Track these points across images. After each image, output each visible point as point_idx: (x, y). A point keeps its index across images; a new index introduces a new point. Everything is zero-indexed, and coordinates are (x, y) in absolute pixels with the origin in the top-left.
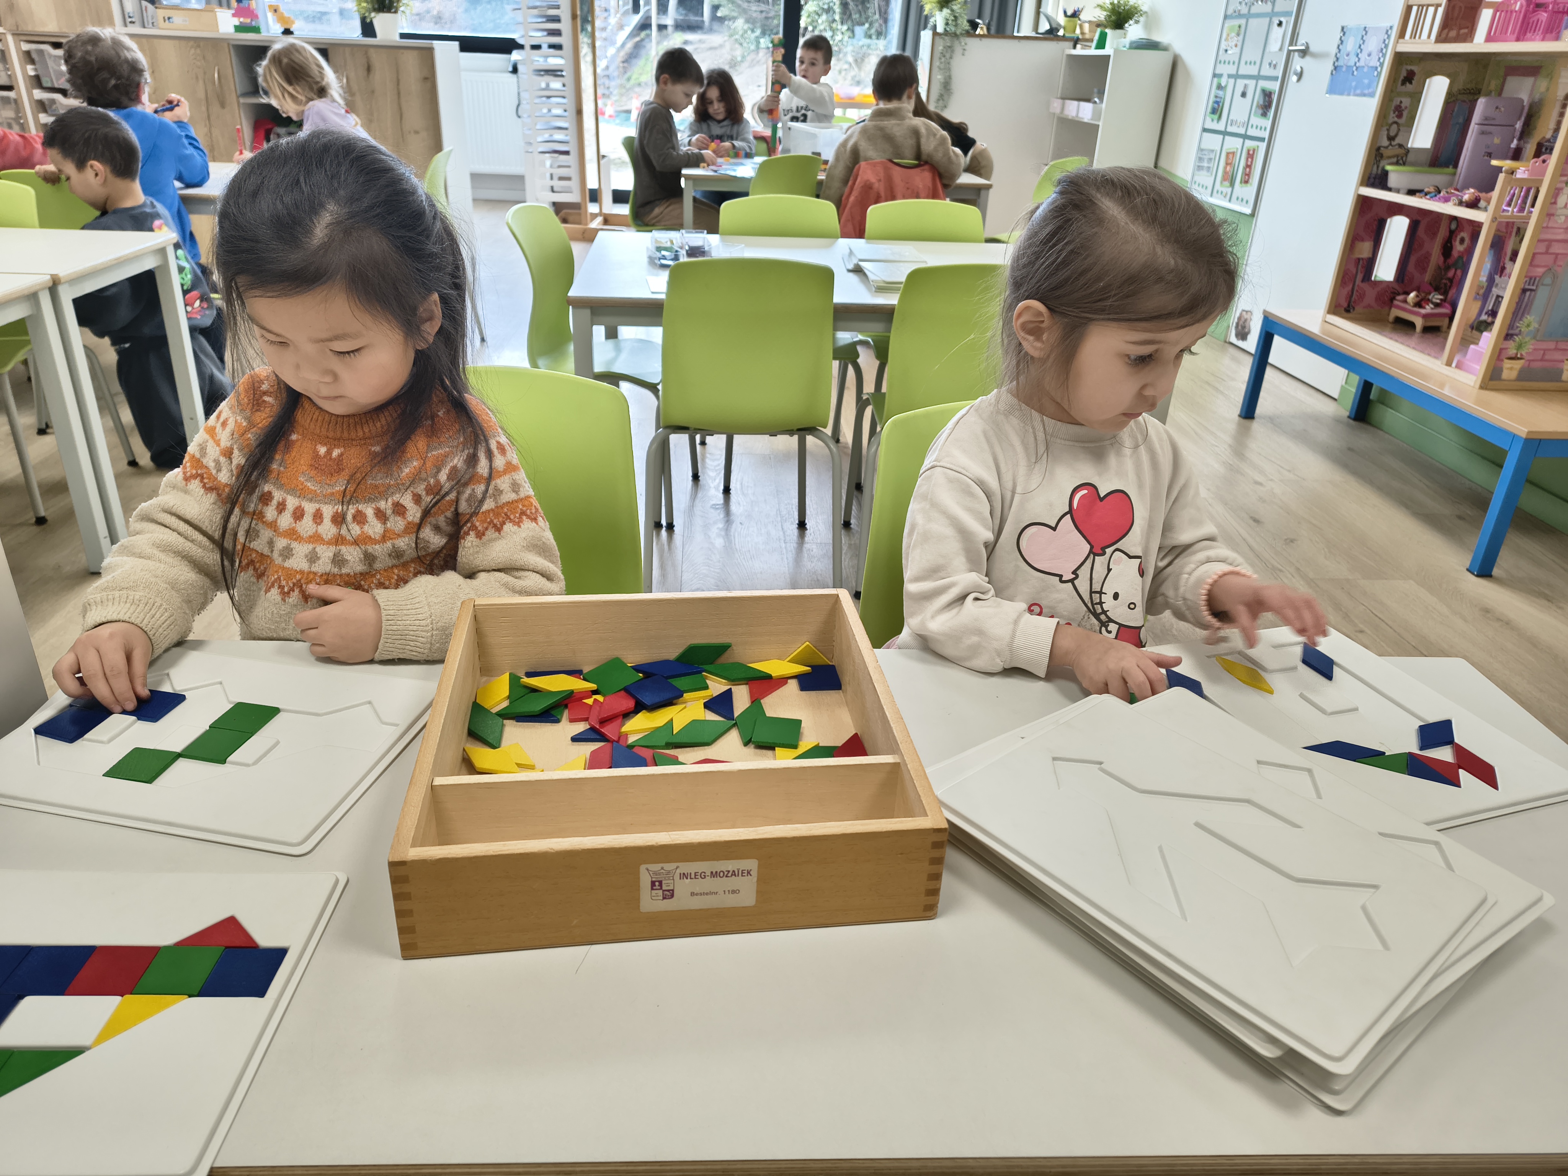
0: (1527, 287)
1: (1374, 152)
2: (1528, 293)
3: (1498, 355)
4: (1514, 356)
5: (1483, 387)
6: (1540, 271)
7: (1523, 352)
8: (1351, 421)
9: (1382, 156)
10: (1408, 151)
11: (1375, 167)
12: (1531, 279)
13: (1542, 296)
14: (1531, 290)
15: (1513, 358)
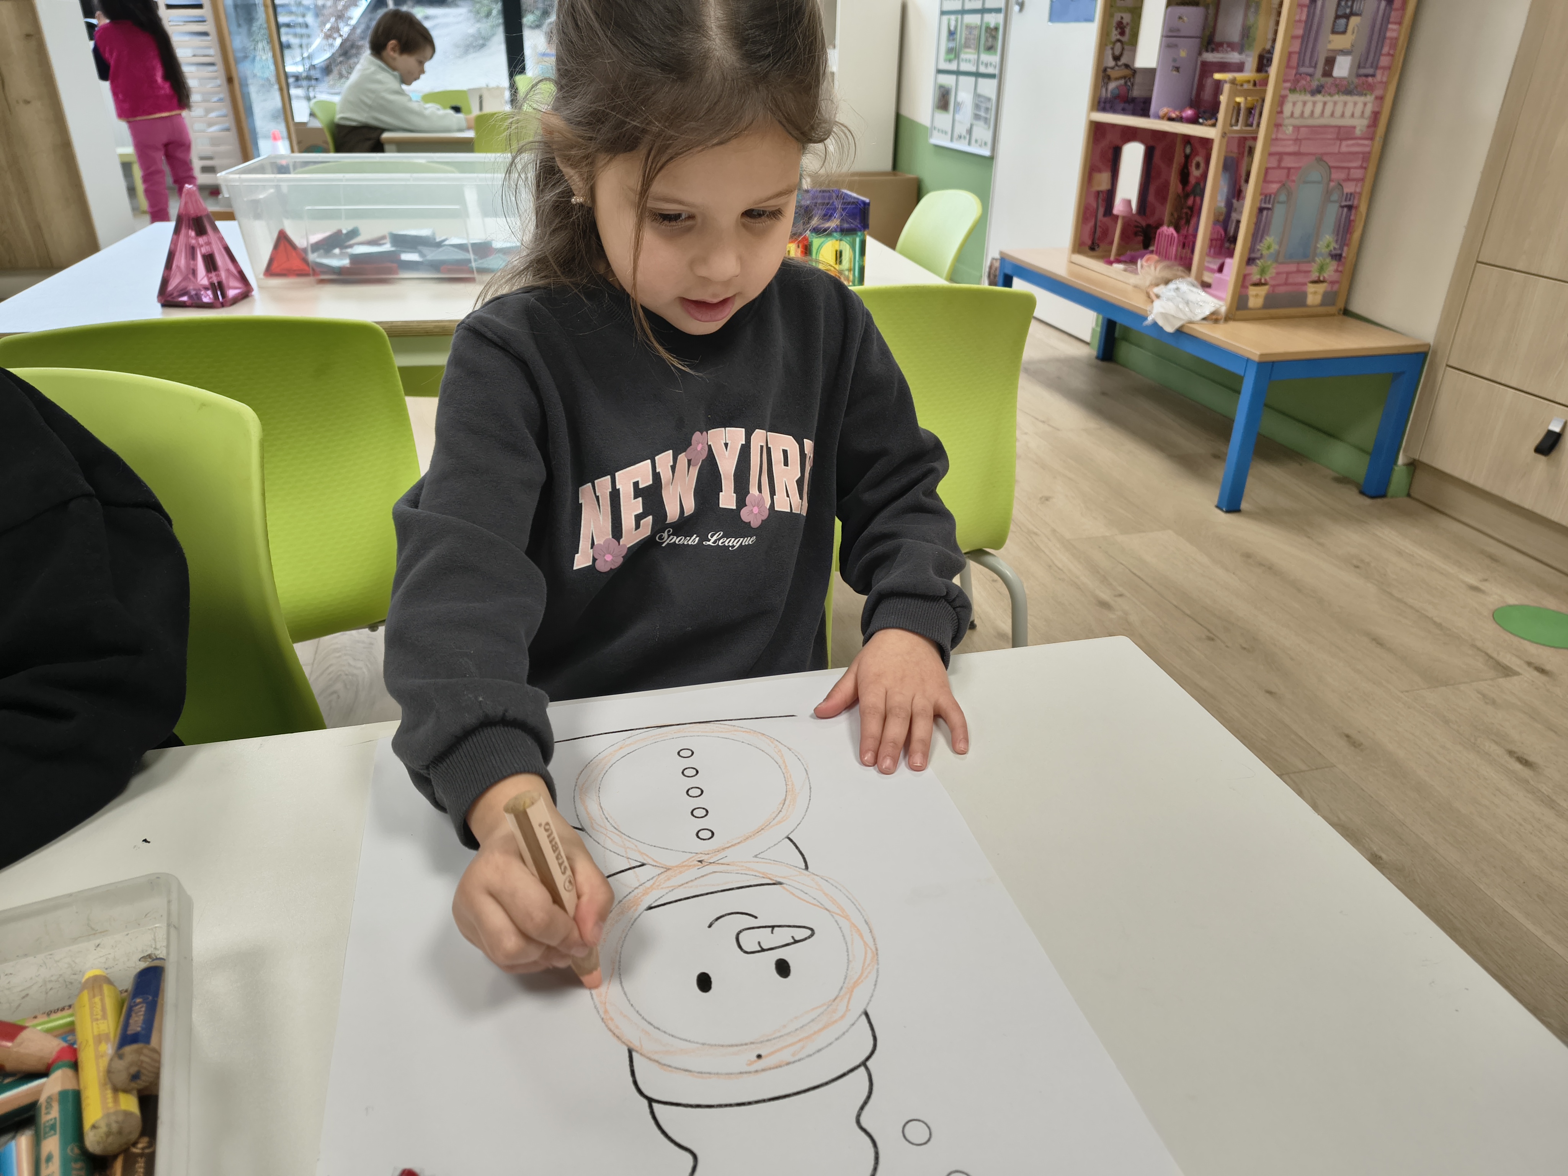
0: (1264, 205)
1: (1101, 74)
2: (1265, 212)
3: (1243, 282)
4: (1258, 281)
5: (1231, 317)
6: (1274, 187)
7: (1267, 277)
8: (1099, 362)
9: (1109, 78)
10: (1135, 71)
11: (1104, 90)
12: (1266, 196)
13: (1278, 214)
14: (1268, 209)
15: (1257, 284)
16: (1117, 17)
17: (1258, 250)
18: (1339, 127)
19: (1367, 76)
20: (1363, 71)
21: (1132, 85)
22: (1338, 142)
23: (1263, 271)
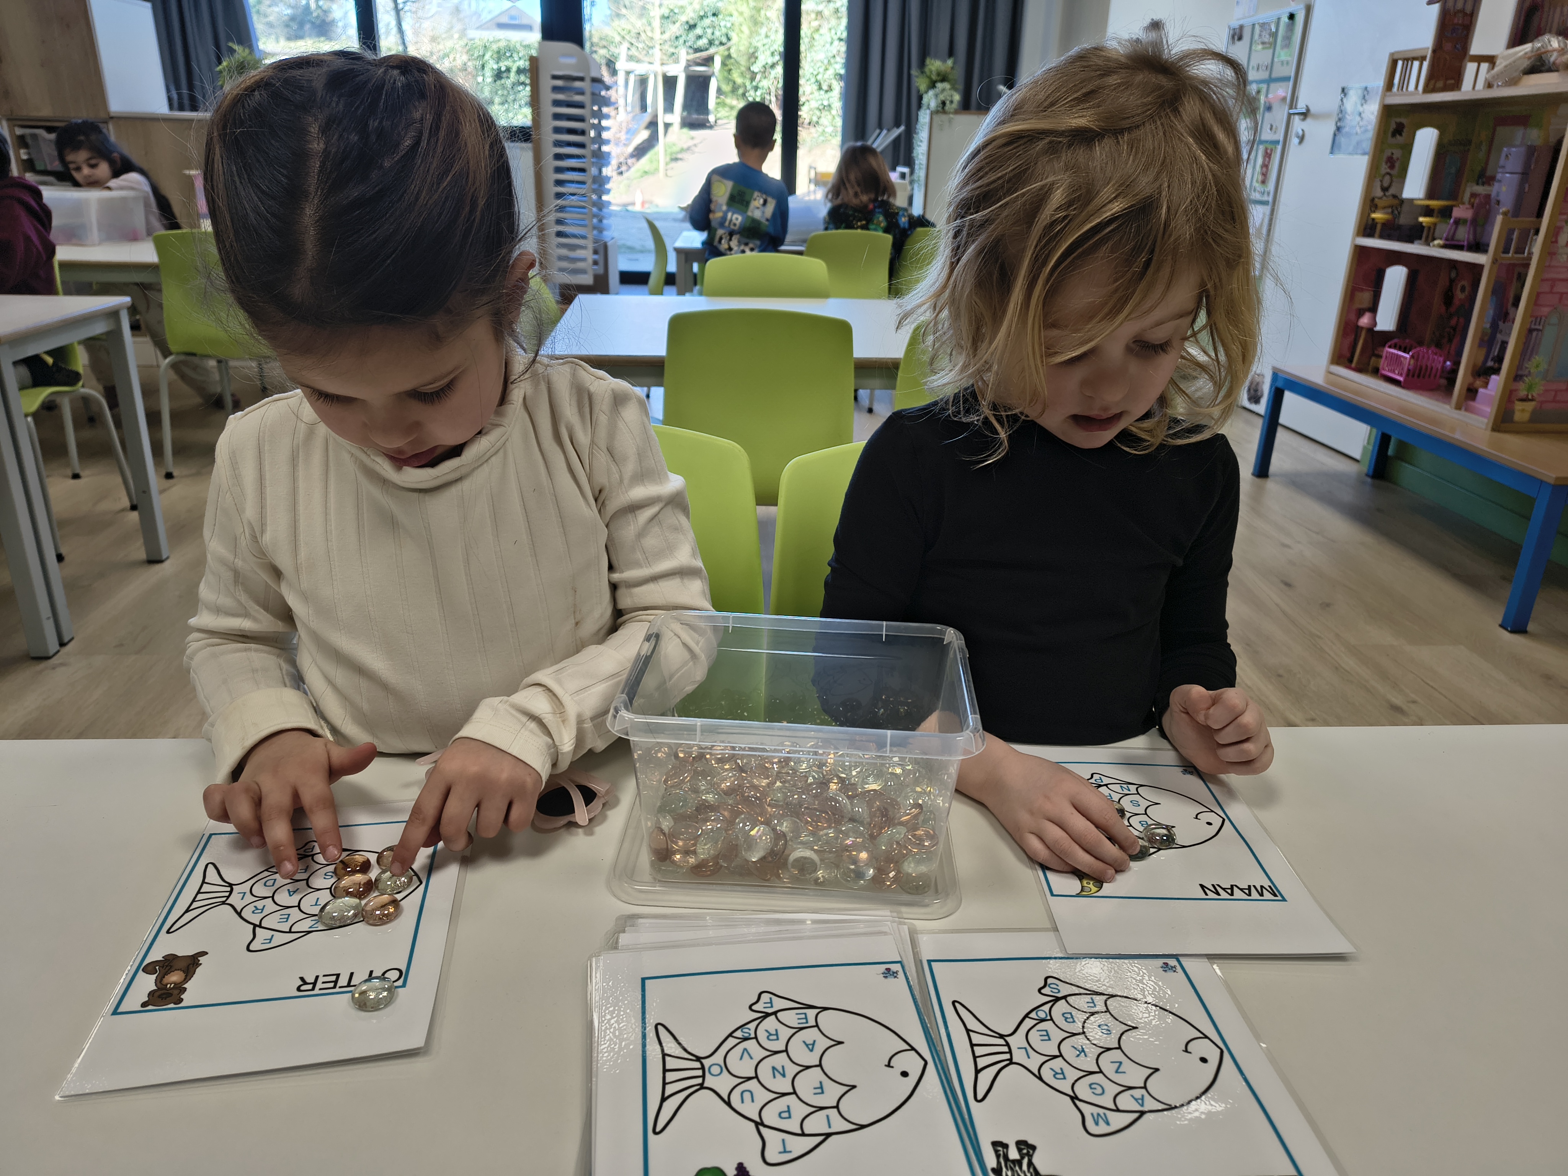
0: (1533, 327)
1: (1368, 203)
2: (1535, 334)
3: (1509, 398)
4: (1524, 397)
5: (1495, 429)
7: (1534, 393)
8: (1370, 481)
9: (1375, 207)
10: (1402, 201)
11: (1369, 218)
12: (1536, 318)
13: (1549, 334)
14: (1538, 330)
15: (1525, 400)
16: (1388, 153)
17: (1527, 368)
21: (1399, 213)
23: (1530, 388)
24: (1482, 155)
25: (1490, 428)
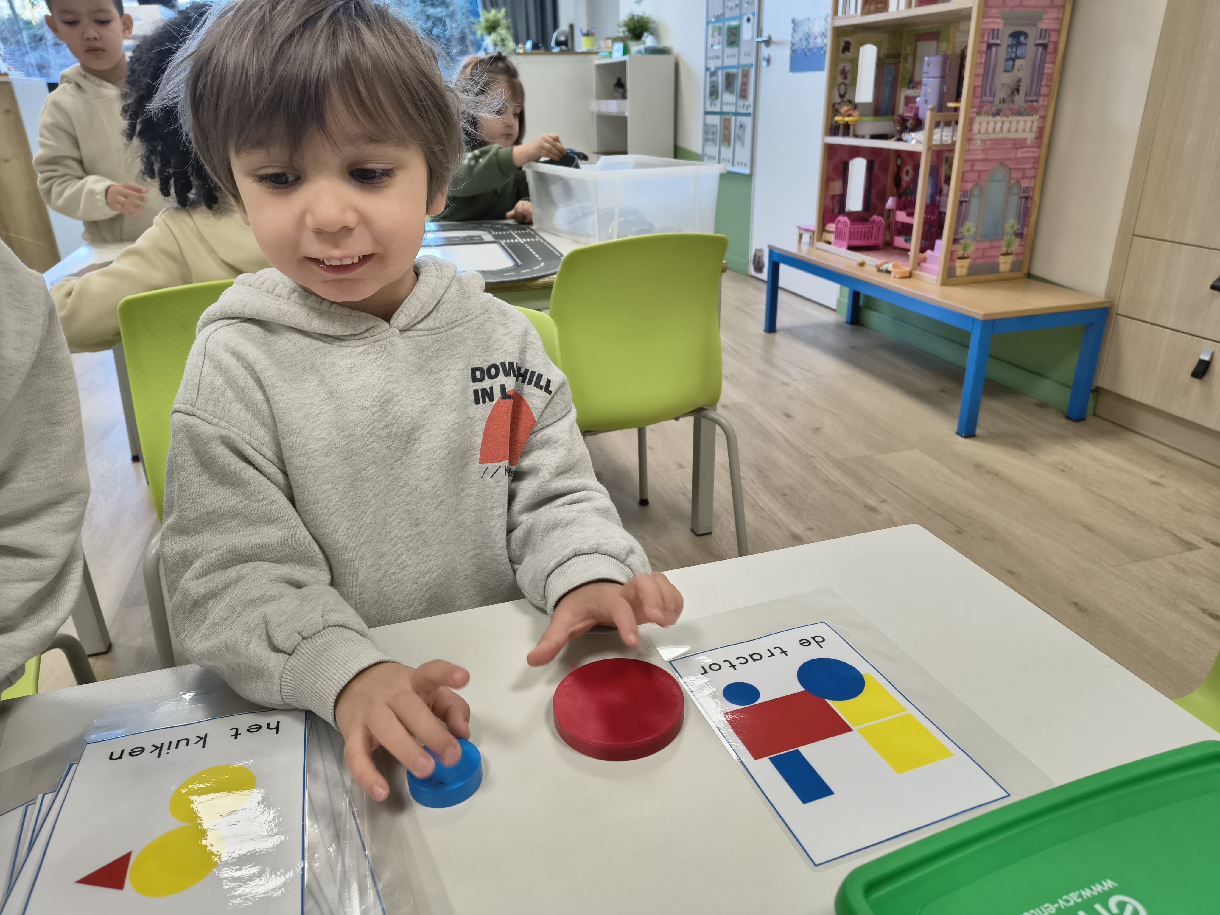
0: (963, 199)
1: (830, 108)
2: (964, 205)
3: (951, 257)
4: (962, 256)
5: (944, 284)
6: (970, 185)
7: (969, 252)
8: (849, 326)
9: (835, 112)
10: (856, 105)
11: (834, 121)
12: (964, 192)
13: (974, 205)
14: (966, 202)
15: (962, 258)
16: (841, 67)
17: (961, 232)
18: (1015, 140)
19: (1032, 101)
20: (1029, 98)
22: (1015, 150)
24: (909, 66)
25: (939, 283)
